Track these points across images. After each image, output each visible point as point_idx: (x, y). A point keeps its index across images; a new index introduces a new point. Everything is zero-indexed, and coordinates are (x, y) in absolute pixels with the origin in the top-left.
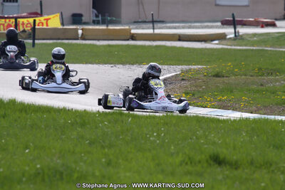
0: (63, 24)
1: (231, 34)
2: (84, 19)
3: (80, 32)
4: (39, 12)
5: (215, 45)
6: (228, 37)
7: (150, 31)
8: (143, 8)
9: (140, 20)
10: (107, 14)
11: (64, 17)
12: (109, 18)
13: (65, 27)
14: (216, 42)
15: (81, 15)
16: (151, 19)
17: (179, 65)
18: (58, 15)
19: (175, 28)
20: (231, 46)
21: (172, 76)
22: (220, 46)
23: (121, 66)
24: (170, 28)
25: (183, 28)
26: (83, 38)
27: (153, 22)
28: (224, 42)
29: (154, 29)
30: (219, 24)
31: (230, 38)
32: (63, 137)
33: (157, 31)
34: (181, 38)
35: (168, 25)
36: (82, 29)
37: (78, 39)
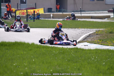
0: (45, 12)
1: (112, 16)
2: (53, 10)
3: (52, 15)
4: (35, 8)
5: (106, 20)
6: (111, 17)
7: (80, 15)
8: (76, 6)
9: (75, 11)
10: (62, 8)
11: (45, 9)
12: (63, 10)
13: (46, 13)
14: (106, 19)
15: (51, 9)
16: (80, 10)
17: (94, 28)
18: (43, 8)
19: (89, 13)
20: (112, 20)
21: (93, 33)
22: (108, 21)
23: (71, 29)
24: (87, 13)
25: (93, 13)
26: (53, 18)
27: (81, 11)
28: (109, 19)
29: (81, 14)
30: (107, 12)
31: (112, 18)
32: (56, 58)
33: (82, 15)
34: (92, 17)
35: (87, 12)
36: (52, 14)
37: (51, 18)
